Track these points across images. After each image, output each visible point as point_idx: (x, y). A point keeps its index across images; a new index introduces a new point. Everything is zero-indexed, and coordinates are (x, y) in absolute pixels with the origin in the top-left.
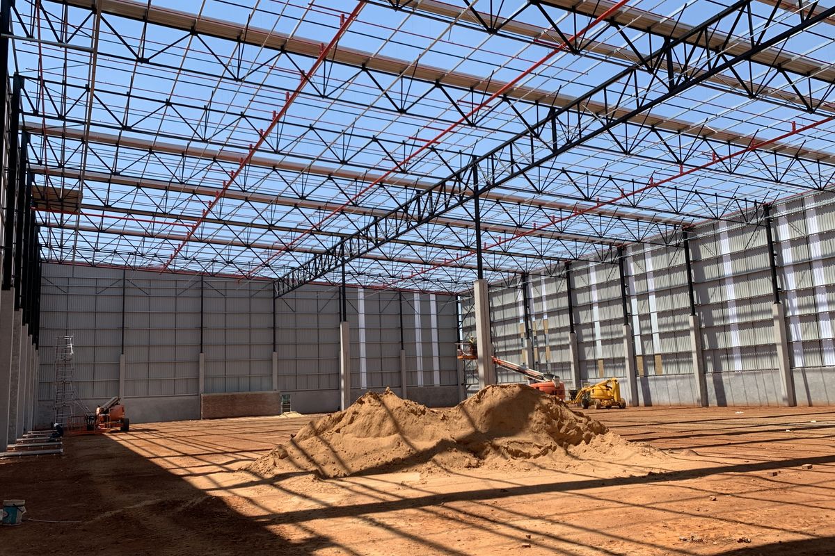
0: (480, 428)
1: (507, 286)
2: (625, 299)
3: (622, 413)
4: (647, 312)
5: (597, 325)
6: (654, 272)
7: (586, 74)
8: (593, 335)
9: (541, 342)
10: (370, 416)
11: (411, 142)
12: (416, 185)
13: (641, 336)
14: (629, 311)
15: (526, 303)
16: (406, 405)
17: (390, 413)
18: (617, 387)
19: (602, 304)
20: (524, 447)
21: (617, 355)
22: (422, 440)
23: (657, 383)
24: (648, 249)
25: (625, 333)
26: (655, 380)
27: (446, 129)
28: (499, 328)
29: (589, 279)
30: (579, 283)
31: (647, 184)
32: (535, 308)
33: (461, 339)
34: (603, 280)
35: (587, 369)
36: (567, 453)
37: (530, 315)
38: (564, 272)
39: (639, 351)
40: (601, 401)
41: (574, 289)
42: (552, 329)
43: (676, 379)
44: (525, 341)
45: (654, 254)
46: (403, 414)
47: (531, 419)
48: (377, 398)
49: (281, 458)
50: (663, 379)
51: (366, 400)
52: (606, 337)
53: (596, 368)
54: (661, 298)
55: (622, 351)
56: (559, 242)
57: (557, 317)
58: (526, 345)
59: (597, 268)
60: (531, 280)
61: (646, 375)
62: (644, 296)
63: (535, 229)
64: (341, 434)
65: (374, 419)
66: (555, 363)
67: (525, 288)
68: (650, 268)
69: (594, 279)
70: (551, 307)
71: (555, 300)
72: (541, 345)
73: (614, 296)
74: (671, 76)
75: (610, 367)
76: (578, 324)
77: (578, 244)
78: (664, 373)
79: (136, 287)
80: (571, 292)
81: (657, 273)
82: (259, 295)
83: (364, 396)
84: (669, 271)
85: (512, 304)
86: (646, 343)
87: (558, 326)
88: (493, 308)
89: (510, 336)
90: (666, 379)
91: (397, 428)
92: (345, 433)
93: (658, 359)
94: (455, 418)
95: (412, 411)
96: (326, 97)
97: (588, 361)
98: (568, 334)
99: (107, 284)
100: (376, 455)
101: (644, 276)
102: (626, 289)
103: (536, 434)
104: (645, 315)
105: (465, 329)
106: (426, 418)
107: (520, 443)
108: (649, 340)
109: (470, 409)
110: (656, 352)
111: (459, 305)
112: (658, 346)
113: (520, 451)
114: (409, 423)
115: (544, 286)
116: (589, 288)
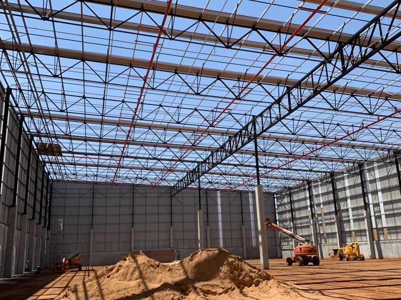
0: (190, 276)
1: (300, 189)
2: (364, 195)
3: (358, 264)
4: (377, 202)
5: (350, 210)
7: (300, 66)
8: (348, 216)
9: (320, 220)
10: (128, 268)
11: (215, 110)
12: (227, 133)
13: (375, 216)
14: (367, 202)
15: (311, 197)
16: (148, 261)
17: (138, 267)
18: (358, 247)
19: (352, 198)
20: (213, 288)
21: (362, 228)
22: (155, 283)
23: (385, 244)
24: (376, 165)
25: (365, 215)
26: (384, 243)
27: (231, 102)
28: (297, 212)
29: (344, 183)
30: (339, 186)
31: (360, 127)
32: (316, 201)
33: (277, 219)
34: (352, 184)
35: (346, 236)
36: (241, 292)
37: (313, 205)
38: (330, 180)
39: (374, 226)
40: (349, 255)
41: (336, 189)
42: (326, 213)
43: (396, 242)
44: (311, 220)
45: (379, 167)
46: (146, 268)
47: (221, 270)
48: (134, 258)
49: (73, 292)
50: (389, 243)
51: (127, 258)
52: (355, 218)
53: (351, 236)
54: (385, 194)
55: (364, 225)
56: (321, 162)
57: (328, 206)
58: (312, 223)
59: (348, 177)
60: (313, 184)
61: (379, 240)
62: (375, 193)
63: (303, 155)
64: (110, 279)
65: (130, 270)
66: (328, 233)
67: (310, 189)
68: (377, 176)
69: (347, 182)
70: (325, 200)
71: (326, 196)
72: (320, 223)
73: (358, 193)
75: (358, 235)
76: (339, 210)
77: (334, 163)
78: (389, 239)
79: (99, 193)
80: (335, 191)
81: (381, 179)
82: (163, 195)
83: (127, 256)
84: (388, 177)
85: (303, 198)
87: (329, 211)
88: (293, 201)
89: (303, 217)
90: (391, 243)
91: (141, 276)
92: (113, 278)
93: (385, 231)
94: (177, 269)
95: (152, 265)
97: (346, 232)
98: (334, 216)
99: (85, 191)
100: (124, 292)
101: (374, 181)
102: (365, 189)
103: (223, 280)
104: (376, 204)
105: (279, 213)
106: (158, 270)
107: (211, 286)
108: (379, 219)
109: (186, 264)
110: (384, 226)
111: (275, 199)
112: (385, 223)
113: (210, 291)
114: (148, 273)
115: (320, 188)
116: (344, 189)
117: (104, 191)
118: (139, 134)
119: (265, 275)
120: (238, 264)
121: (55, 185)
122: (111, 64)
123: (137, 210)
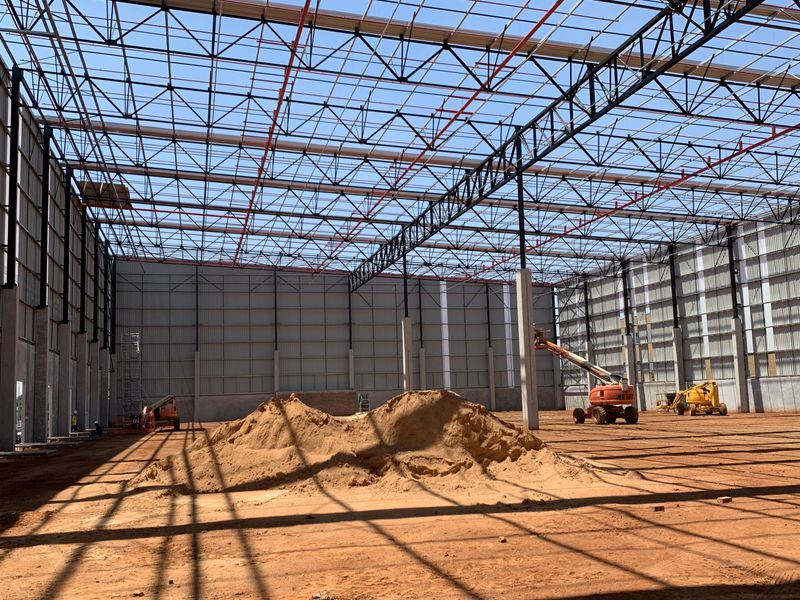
0: (388, 440)
1: (605, 276)
2: (734, 288)
3: (714, 423)
4: (760, 302)
5: (704, 318)
6: (768, 255)
7: (617, 20)
8: (700, 330)
9: (643, 338)
10: (268, 425)
11: (438, 114)
12: (461, 164)
13: (753, 330)
14: (739, 302)
15: (627, 293)
16: (307, 413)
17: (288, 423)
18: (716, 390)
19: (710, 293)
20: (431, 463)
21: (726, 353)
22: (319, 453)
23: (770, 385)
24: (761, 228)
25: (733, 328)
26: (767, 382)
27: (471, 97)
28: (597, 323)
29: (695, 265)
30: (684, 270)
31: (735, 150)
32: (636, 300)
33: (558, 335)
34: (711, 265)
35: (693, 369)
36: (485, 471)
37: (631, 308)
38: (667, 258)
39: (750, 350)
40: (697, 406)
41: (679, 277)
42: (656, 324)
43: (791, 381)
44: (625, 337)
45: (768, 233)
46: (303, 424)
47: (446, 431)
48: (280, 406)
49: (164, 469)
50: (776, 382)
51: (267, 407)
52: (714, 333)
53: (702, 369)
54: (776, 286)
55: (731, 348)
56: (652, 223)
57: (660, 309)
58: (626, 343)
59: (704, 252)
60: (632, 267)
61: (758, 376)
62: (756, 284)
63: (616, 209)
64: (234, 445)
65: (271, 429)
66: (658, 363)
67: (625, 276)
68: (763, 251)
69: (701, 264)
70: (654, 299)
71: (658, 290)
72: (643, 342)
73: (723, 284)
74: (707, 14)
75: (718, 367)
76: (682, 318)
77: (676, 224)
78: (778, 374)
79: (209, 283)
80: (675, 280)
81: (771, 256)
82: (334, 289)
83: (267, 403)
84: (785, 253)
85: (611, 295)
86: (758, 338)
87: (661, 320)
88: (591, 300)
89: (609, 332)
90: (780, 382)
91: (294, 439)
92: (240, 443)
93: (772, 358)
94: (361, 428)
95: (314, 421)
96: (313, 69)
97: (694, 360)
98: (671, 329)
99: (180, 280)
100: (261, 469)
101: (756, 260)
102: (736, 275)
103: (449, 448)
104: (758, 306)
105: (562, 324)
106: (327, 428)
107: (428, 459)
108: (762, 335)
109: (379, 419)
110: (769, 350)
111: (556, 297)
112: (772, 343)
113: (426, 468)
114: (307, 433)
115: (646, 274)
116: (695, 276)
117: (218, 280)
118: (282, 165)
119: (531, 439)
120: (479, 420)
121: (121, 267)
122: (223, 15)
123: (283, 318)
